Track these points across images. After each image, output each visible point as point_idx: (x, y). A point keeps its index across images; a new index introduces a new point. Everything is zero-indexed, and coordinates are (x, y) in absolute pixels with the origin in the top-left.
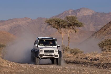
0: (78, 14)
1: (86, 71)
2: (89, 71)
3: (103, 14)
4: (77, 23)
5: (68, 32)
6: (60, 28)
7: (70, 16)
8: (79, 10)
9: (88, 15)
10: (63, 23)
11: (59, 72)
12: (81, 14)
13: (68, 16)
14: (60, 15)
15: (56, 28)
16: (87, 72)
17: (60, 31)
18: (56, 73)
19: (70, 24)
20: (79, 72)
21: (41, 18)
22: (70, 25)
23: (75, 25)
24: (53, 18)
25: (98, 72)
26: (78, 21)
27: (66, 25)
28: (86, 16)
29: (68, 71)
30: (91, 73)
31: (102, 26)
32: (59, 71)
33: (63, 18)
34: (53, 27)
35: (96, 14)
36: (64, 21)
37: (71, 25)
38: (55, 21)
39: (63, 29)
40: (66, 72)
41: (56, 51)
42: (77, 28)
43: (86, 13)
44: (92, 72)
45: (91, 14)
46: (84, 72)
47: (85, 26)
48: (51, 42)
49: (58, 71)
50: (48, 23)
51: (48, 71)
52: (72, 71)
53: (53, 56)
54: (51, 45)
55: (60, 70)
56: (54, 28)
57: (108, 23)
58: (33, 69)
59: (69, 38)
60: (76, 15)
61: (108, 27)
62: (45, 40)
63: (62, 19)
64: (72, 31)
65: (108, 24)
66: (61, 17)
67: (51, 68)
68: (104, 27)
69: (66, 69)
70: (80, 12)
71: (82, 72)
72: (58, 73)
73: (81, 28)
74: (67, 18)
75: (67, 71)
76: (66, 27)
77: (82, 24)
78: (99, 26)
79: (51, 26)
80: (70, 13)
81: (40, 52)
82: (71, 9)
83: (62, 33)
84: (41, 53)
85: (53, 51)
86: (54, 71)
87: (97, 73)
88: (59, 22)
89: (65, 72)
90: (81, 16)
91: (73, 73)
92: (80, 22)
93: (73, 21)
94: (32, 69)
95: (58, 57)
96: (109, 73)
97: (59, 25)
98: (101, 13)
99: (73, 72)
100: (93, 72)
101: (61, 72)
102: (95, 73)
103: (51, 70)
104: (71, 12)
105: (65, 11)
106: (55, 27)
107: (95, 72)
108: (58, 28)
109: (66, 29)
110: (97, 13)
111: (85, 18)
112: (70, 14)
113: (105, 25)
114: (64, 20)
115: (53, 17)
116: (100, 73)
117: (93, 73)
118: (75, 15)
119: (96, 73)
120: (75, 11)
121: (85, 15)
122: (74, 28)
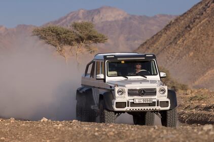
0: (96, 18)
1: (111, 127)
2: (116, 127)
3: (143, 19)
4: (94, 35)
5: (78, 53)
6: (62, 46)
7: (80, 21)
8: (98, 11)
9: (115, 21)
10: (67, 35)
11: (60, 130)
12: (102, 18)
13: (76, 22)
14: (61, 20)
15: (53, 45)
16: (113, 130)
17: (61, 51)
18: (53, 131)
19: (80, 37)
20: (97, 129)
21: (24, 25)
22: (80, 40)
23: (90, 39)
24: (48, 26)
25: (133, 129)
26: (97, 31)
27: (73, 39)
28: (111, 22)
29: (77, 127)
30: (121, 130)
31: (141, 42)
32: (59, 128)
33: (67, 26)
34: (49, 43)
35: (130, 18)
36: (68, 31)
37: (82, 40)
38: (53, 32)
39: (67, 48)
40: (73, 130)
41: (162, 90)
42: (93, 45)
43: (110, 16)
44: (122, 128)
45: (121, 17)
46: (108, 129)
47: (109, 41)
48: (140, 66)
49: (57, 127)
50: (37, 35)
51: (37, 128)
52: (84, 128)
53: (153, 104)
54: (142, 74)
55: (60, 125)
56: (50, 45)
57: (152, 35)
58: (9, 124)
59: (79, 64)
60: (92, 20)
61: (154, 43)
62: (123, 62)
63: (65, 27)
64: (85, 50)
65: (153, 37)
66: (63, 25)
67: (44, 121)
68: (146, 43)
69: (72, 124)
70: (100, 15)
71: (104, 130)
72: (56, 131)
73: (101, 45)
74: (75, 26)
75: (75, 127)
76: (74, 43)
77: (103, 37)
78: (136, 42)
79: (44, 41)
80: (81, 15)
81: (117, 95)
82: (83, 9)
83: (65, 54)
84: (119, 98)
85: (152, 92)
86: (50, 127)
87: (131, 130)
88: (59, 34)
89: (70, 129)
90: (102, 22)
91: (86, 131)
92: (100, 34)
93: (87, 32)
94: (6, 124)
95: (168, 108)
96: (155, 130)
97: (59, 39)
98: (141, 17)
99: (86, 129)
100: (124, 129)
101: (64, 129)
102: (127, 130)
103: (44, 126)
104: (83, 14)
105: (71, 13)
106: (52, 42)
107: (127, 128)
108: (58, 44)
109: (73, 47)
110: (132, 17)
111: (110, 25)
112: (80, 19)
113: (148, 40)
114: (70, 30)
115: (48, 23)
116: (137, 130)
117: (124, 131)
118: (90, 20)
119: (129, 131)
120: (91, 13)
121: (110, 19)
122: (88, 45)
